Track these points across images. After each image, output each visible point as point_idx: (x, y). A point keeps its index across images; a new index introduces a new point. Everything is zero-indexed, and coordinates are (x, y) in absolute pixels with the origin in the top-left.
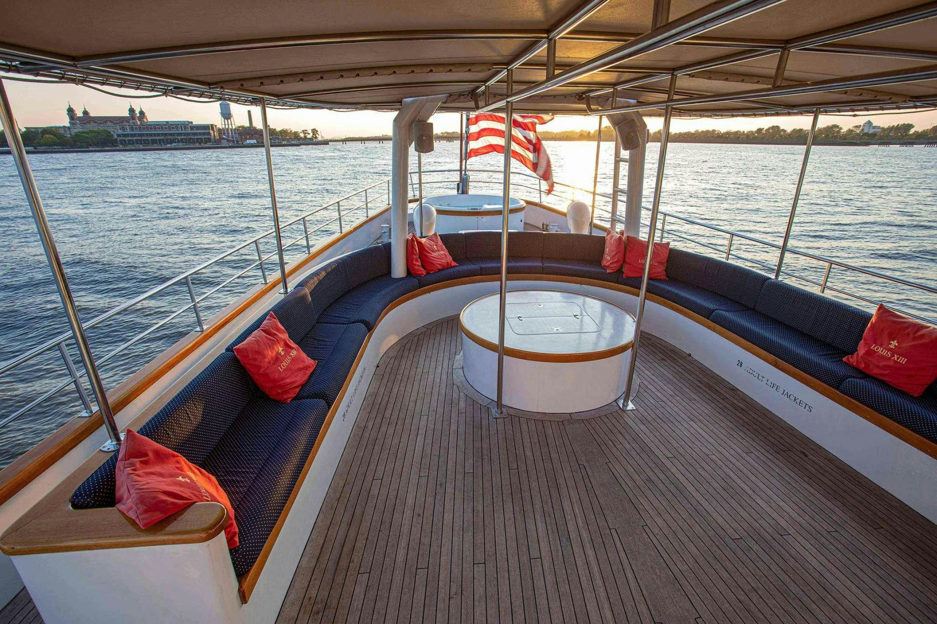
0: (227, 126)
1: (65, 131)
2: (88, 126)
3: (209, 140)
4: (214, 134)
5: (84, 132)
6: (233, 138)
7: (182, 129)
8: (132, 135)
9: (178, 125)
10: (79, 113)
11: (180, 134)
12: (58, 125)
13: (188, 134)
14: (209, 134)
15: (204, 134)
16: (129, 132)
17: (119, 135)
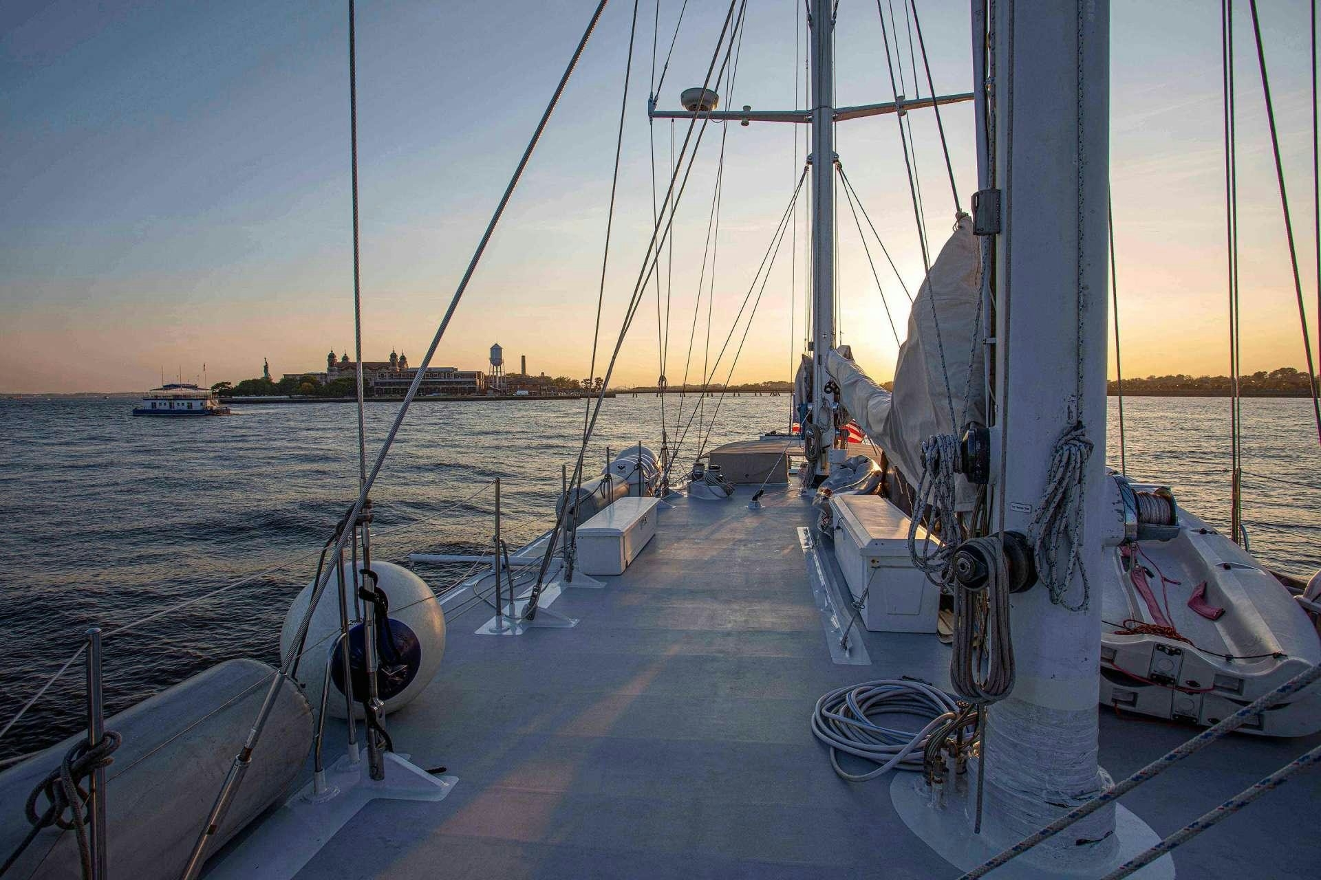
0: (495, 374)
1: (321, 378)
2: (346, 372)
3: (473, 390)
4: (480, 383)
5: (341, 380)
6: (500, 387)
7: (445, 377)
8: (390, 384)
9: (442, 372)
10: (339, 360)
11: (443, 383)
12: (315, 372)
13: (451, 383)
14: (475, 383)
15: (469, 383)
16: (387, 380)
17: (376, 384)
